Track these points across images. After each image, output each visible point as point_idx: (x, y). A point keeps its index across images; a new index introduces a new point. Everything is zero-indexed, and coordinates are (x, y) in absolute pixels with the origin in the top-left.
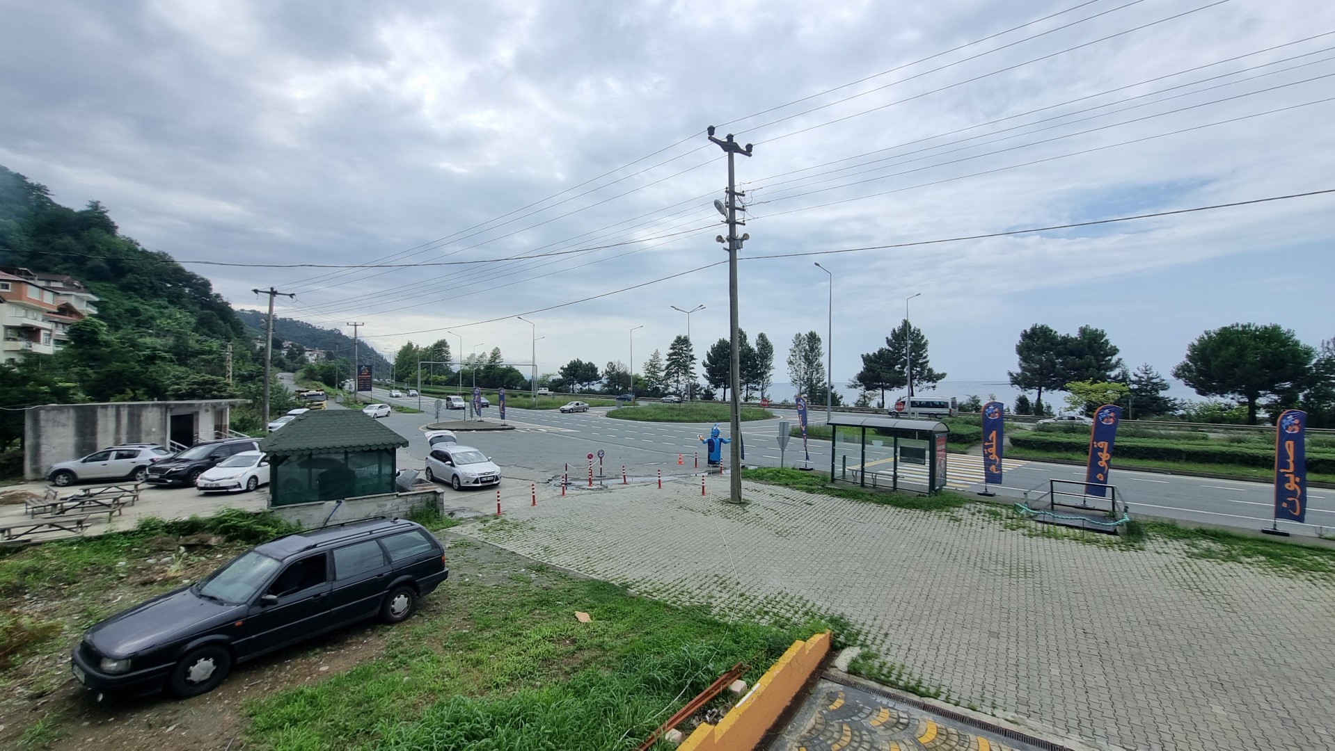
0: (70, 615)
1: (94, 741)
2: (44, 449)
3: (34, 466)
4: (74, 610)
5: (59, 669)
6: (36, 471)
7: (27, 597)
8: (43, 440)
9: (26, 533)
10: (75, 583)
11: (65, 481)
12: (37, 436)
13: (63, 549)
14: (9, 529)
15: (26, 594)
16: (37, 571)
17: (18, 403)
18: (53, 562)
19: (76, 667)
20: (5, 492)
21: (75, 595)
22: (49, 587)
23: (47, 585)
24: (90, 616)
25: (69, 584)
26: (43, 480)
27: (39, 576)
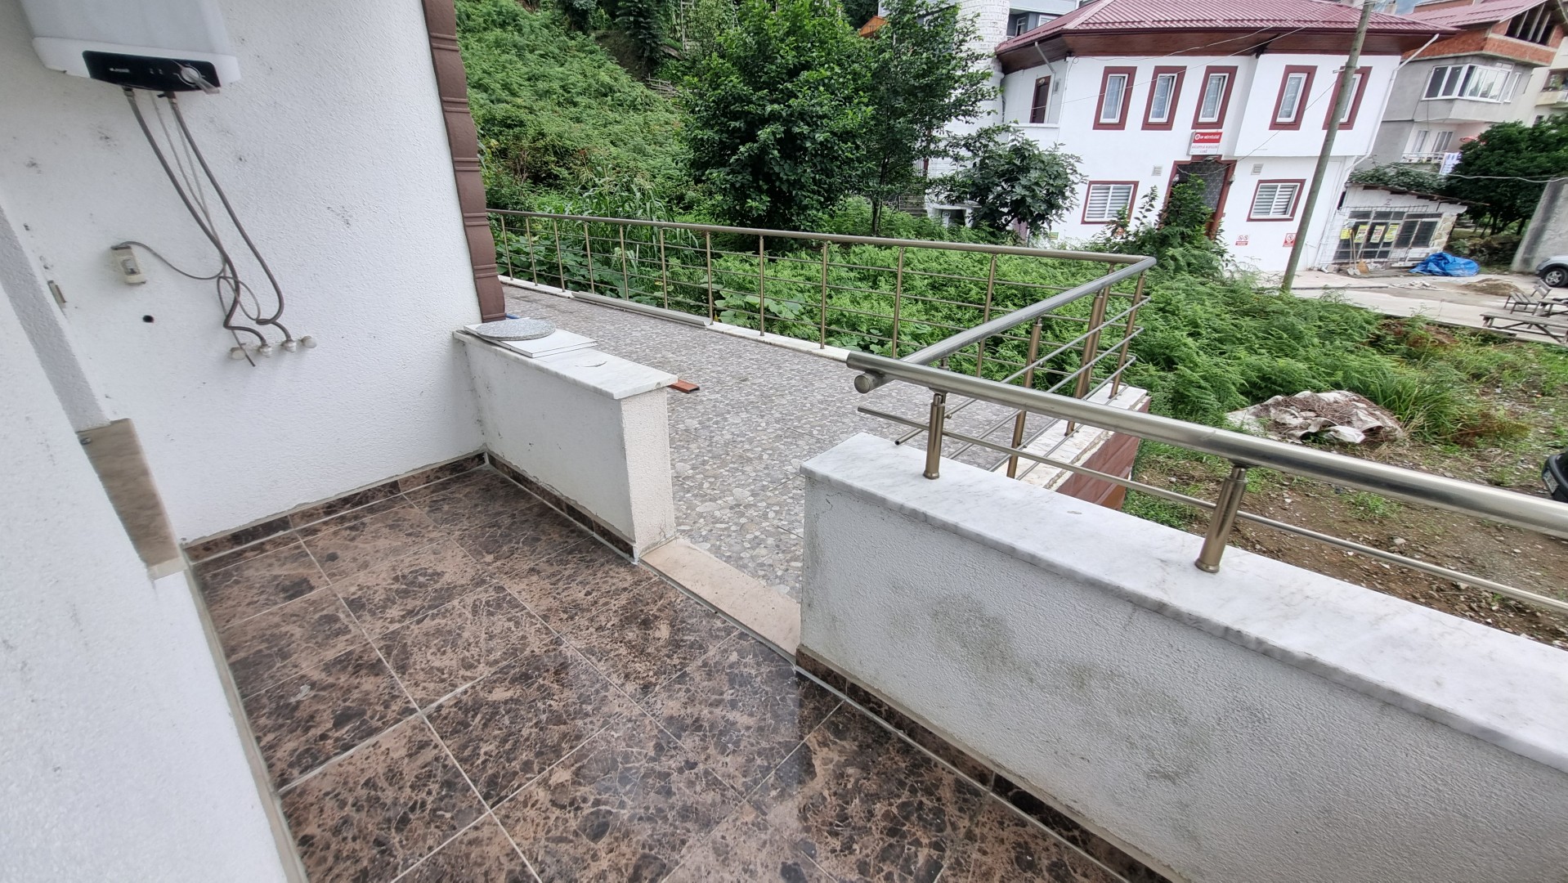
0: (1536, 426)
1: (1543, 550)
2: (1546, 236)
3: (1526, 256)
4: (1542, 422)
5: (1518, 470)
6: (1526, 261)
7: (1498, 391)
8: (1551, 225)
9: (1506, 328)
10: (1549, 395)
11: (1557, 281)
12: (1546, 218)
13: (1549, 354)
14: (1492, 318)
15: (1498, 387)
16: (1515, 369)
17: (1540, 174)
18: (1535, 366)
19: (1549, 475)
20: (1491, 280)
21: (1546, 408)
22: (1522, 390)
23: (1520, 386)
24: (1557, 436)
25: (1543, 395)
26: (1530, 274)
27: (1516, 374)
